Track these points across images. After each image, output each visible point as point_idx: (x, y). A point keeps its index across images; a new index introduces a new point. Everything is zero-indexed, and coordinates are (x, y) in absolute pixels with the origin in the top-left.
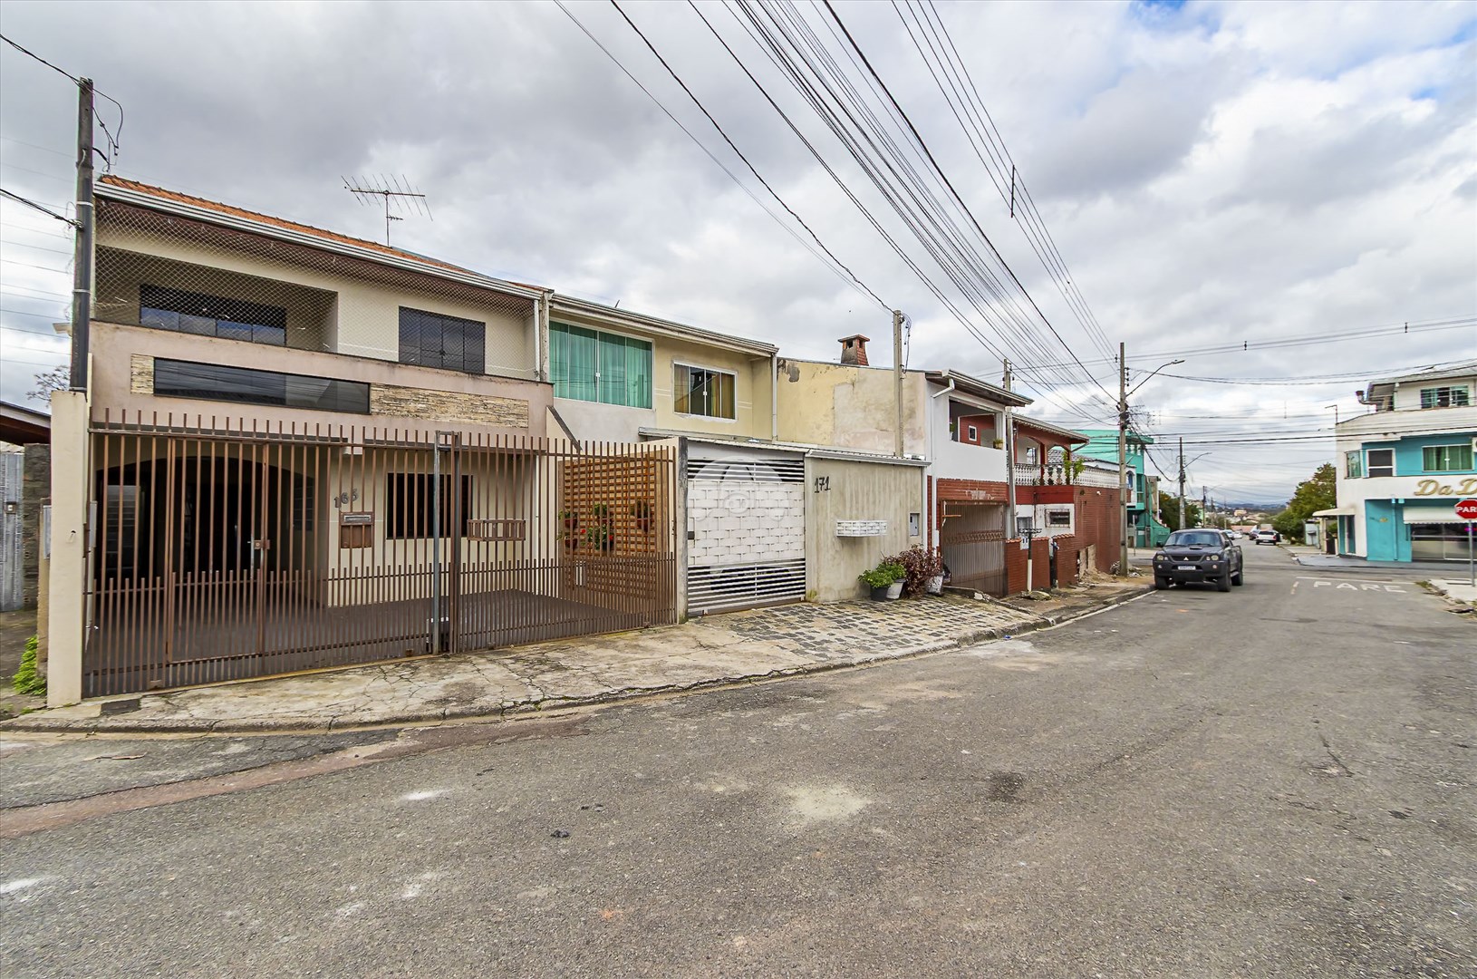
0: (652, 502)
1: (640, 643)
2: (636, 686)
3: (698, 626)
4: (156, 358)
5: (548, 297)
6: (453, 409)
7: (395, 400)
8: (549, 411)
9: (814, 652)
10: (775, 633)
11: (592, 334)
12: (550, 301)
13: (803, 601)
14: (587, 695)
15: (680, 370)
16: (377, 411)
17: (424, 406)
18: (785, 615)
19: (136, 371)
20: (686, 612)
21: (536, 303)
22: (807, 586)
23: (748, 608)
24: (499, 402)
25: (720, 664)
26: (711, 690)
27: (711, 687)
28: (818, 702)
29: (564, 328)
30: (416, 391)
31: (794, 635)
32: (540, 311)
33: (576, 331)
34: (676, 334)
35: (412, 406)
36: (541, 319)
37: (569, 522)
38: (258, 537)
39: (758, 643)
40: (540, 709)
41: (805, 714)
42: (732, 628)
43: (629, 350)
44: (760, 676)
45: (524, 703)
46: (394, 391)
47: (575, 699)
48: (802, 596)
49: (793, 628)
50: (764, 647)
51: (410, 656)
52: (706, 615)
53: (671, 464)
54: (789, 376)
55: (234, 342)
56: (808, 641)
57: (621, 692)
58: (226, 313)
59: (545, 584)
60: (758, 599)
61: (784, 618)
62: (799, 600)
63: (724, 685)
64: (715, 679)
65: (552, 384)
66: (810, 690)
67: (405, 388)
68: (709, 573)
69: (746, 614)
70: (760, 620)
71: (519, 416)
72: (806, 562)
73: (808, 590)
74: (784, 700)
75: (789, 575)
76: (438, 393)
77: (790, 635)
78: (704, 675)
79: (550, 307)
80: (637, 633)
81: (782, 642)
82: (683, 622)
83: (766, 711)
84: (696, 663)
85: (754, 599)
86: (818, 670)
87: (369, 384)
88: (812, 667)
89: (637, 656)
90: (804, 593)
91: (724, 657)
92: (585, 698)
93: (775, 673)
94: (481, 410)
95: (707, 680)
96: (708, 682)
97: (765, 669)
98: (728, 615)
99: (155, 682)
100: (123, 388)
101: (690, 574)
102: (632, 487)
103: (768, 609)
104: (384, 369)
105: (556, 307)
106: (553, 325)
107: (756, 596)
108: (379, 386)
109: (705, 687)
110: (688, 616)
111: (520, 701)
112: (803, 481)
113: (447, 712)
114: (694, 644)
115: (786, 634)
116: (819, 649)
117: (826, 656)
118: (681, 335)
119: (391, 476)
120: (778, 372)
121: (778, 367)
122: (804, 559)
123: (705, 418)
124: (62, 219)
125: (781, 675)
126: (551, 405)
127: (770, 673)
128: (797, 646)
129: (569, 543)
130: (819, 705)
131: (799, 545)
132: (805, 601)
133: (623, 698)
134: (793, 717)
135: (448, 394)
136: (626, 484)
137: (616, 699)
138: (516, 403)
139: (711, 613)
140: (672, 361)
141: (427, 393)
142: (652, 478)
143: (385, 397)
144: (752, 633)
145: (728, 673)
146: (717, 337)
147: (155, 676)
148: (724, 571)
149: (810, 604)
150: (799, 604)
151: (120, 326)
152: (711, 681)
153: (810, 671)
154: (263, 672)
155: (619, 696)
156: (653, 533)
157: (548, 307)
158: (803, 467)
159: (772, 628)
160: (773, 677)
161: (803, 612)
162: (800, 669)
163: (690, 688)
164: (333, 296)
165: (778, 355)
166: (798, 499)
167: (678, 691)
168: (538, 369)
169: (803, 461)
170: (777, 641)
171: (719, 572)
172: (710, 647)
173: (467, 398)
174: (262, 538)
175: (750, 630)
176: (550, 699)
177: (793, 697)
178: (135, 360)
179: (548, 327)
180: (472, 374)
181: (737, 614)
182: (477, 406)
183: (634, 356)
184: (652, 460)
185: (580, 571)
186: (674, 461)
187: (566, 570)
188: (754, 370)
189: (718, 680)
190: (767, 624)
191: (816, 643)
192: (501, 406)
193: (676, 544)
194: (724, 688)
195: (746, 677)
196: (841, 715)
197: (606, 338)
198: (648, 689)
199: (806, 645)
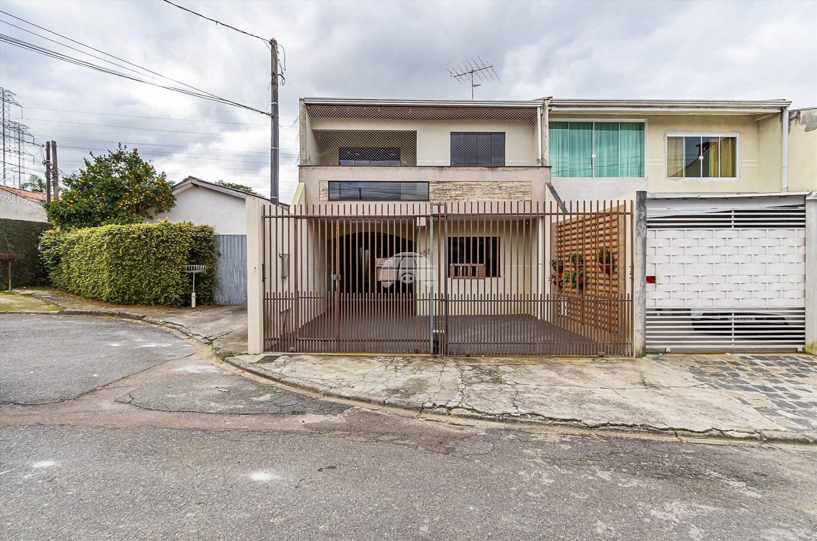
0: (615, 250)
1: (585, 370)
2: (540, 413)
3: (654, 362)
4: (329, 182)
5: (547, 103)
6: (478, 193)
7: (443, 190)
8: (547, 188)
9: (790, 415)
10: (744, 382)
11: (589, 126)
12: (549, 106)
13: (800, 352)
14: (491, 412)
15: (674, 141)
16: (433, 198)
17: (460, 192)
18: (768, 365)
19: (321, 189)
20: (644, 349)
21: (539, 110)
22: (807, 336)
23: (722, 352)
24: (510, 184)
25: (649, 407)
26: (619, 435)
27: (623, 431)
28: (749, 494)
29: (564, 125)
30: (455, 183)
31: (770, 390)
32: (541, 115)
33: (574, 126)
34: (667, 110)
35: (453, 193)
36: (543, 120)
37: (558, 267)
38: (335, 273)
39: (713, 390)
40: (450, 414)
41: (712, 509)
42: (692, 370)
43: (623, 134)
44: (691, 431)
45: (441, 406)
46: (442, 184)
47: (480, 413)
48: (800, 348)
49: (772, 381)
50: (717, 397)
51: (417, 353)
52: (668, 353)
53: (628, 217)
54: (804, 126)
55: (361, 168)
56: (788, 400)
57: (524, 415)
58: (357, 153)
59: (545, 313)
60: (735, 344)
61: (765, 367)
62: (796, 351)
63: (639, 432)
64: (630, 423)
65: (550, 167)
66: (748, 471)
67: (449, 182)
68: (689, 314)
69: (717, 358)
70: (731, 366)
71: (524, 193)
72: (806, 311)
73: (808, 341)
74: (697, 476)
75: (786, 324)
76: (469, 183)
77: (765, 389)
78: (620, 416)
79: (550, 110)
80: (590, 360)
81: (746, 395)
82: (640, 356)
83: (656, 485)
84: (623, 401)
85: (731, 344)
86: (786, 441)
87: (428, 182)
88: (776, 435)
89: (572, 382)
90: (804, 343)
91: (661, 400)
92: (488, 414)
93: (715, 432)
94: (497, 191)
95: (619, 423)
96: (620, 425)
97: (701, 423)
98: (694, 356)
99: (292, 348)
100: (316, 198)
101: (648, 315)
102: (600, 239)
103: (747, 355)
104: (437, 171)
105: (554, 109)
106: (552, 125)
107: (733, 341)
108: (434, 183)
109: (615, 430)
110: (645, 352)
111: (438, 404)
112: (804, 226)
113: (387, 402)
114: (638, 380)
115: (760, 387)
116: (800, 412)
117: (808, 424)
118: (671, 110)
119: (449, 238)
120: (789, 125)
121: (790, 120)
122: (804, 309)
123: (702, 180)
124: (264, 113)
125: (722, 435)
126: (549, 182)
127: (707, 431)
128: (769, 404)
129: (558, 284)
130: (747, 500)
131: (797, 294)
132: (804, 352)
133: (522, 422)
134: (690, 508)
135: (475, 183)
136: (595, 237)
137: (515, 422)
138: (522, 184)
139: (674, 351)
140: (665, 135)
141: (462, 183)
142: (615, 230)
143: (437, 189)
144: (713, 379)
145: (651, 420)
146: (712, 105)
147: (292, 345)
148: (704, 314)
149: (811, 357)
150: (795, 355)
151: (314, 167)
152: (623, 425)
153: (771, 440)
154: (339, 351)
155: (519, 419)
156: (615, 276)
157: (547, 111)
158: (804, 211)
159: (743, 376)
160: (710, 436)
161: (796, 364)
162: (756, 435)
163: (596, 427)
164: (414, 134)
165: (790, 108)
166: (795, 245)
167: (582, 428)
168: (540, 158)
169: (804, 205)
170: (741, 392)
171: (698, 315)
172: (652, 386)
173: (488, 184)
174: (337, 273)
175: (713, 375)
176: (462, 407)
177: (716, 474)
178: (321, 184)
179: (548, 125)
180: (491, 167)
181: (705, 356)
182: (494, 189)
183: (627, 137)
184: (615, 213)
185: (564, 304)
186: (631, 214)
187: (556, 303)
188: (761, 129)
189: (634, 426)
190: (738, 371)
191: (800, 404)
192: (511, 188)
193: (633, 286)
194: (637, 436)
195: (673, 429)
196: (772, 531)
197: (601, 126)
198: (551, 419)
199: (782, 405)
